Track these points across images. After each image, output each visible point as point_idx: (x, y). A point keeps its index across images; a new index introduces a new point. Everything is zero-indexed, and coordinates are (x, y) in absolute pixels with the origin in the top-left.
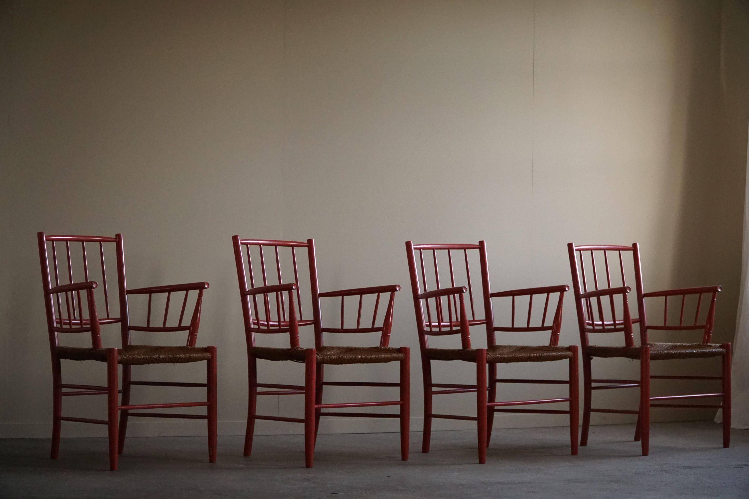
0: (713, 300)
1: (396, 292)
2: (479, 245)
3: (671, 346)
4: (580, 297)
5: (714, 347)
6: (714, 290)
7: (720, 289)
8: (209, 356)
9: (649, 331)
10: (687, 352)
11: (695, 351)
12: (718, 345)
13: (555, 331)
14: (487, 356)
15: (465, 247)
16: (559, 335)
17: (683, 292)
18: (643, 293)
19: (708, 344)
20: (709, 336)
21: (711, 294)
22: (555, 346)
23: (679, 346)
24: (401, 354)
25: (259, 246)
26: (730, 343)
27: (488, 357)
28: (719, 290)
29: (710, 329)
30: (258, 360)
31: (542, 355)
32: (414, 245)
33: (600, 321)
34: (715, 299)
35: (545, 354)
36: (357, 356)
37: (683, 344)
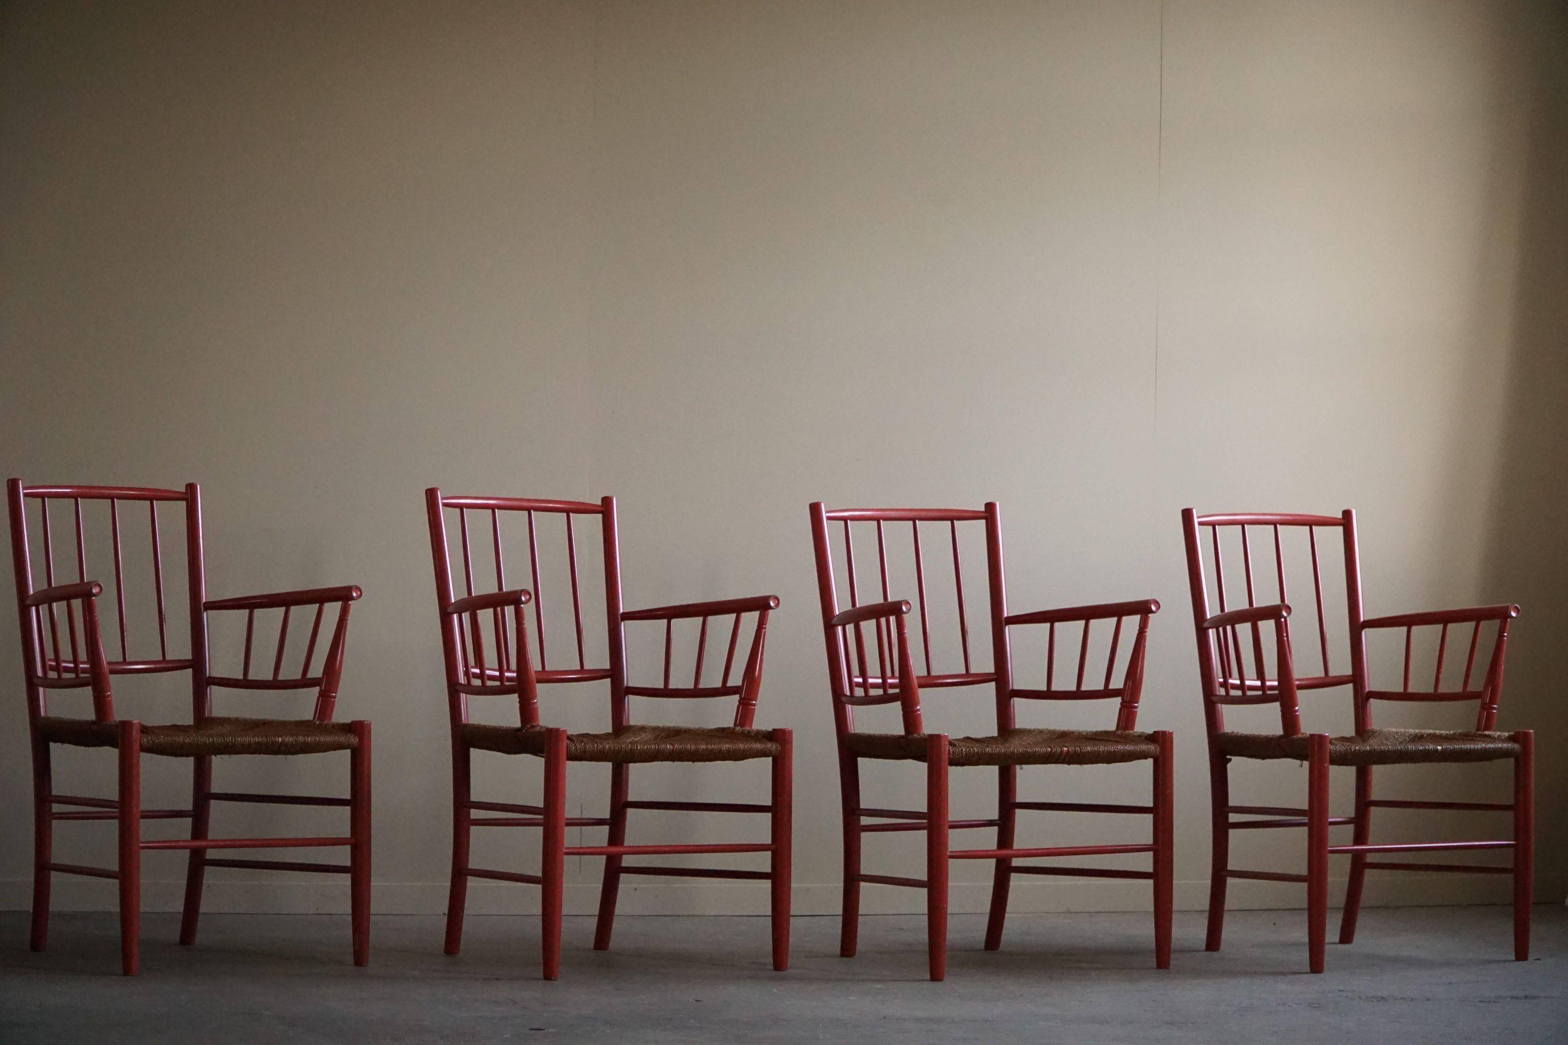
0: (1501, 636)
1: (770, 611)
2: (986, 511)
3: (1414, 735)
4: (1206, 625)
5: (1499, 739)
6: (1502, 615)
7: (1514, 612)
8: (353, 740)
9: (1374, 703)
10: (1421, 748)
11: (1439, 748)
12: (1506, 734)
13: (1128, 700)
14: (949, 750)
15: (952, 517)
16: (1136, 707)
17: (1443, 618)
18: (1362, 620)
19: (1487, 733)
20: (1490, 716)
21: (1497, 623)
22: (1127, 732)
23: (1430, 735)
24: (771, 744)
25: (491, 510)
26: (1532, 731)
27: (953, 752)
28: (1513, 614)
29: (1493, 700)
30: (474, 753)
31: (1080, 750)
32: (827, 512)
33: (1258, 679)
34: (1506, 634)
35: (1089, 748)
36: (662, 746)
37: (1438, 732)
